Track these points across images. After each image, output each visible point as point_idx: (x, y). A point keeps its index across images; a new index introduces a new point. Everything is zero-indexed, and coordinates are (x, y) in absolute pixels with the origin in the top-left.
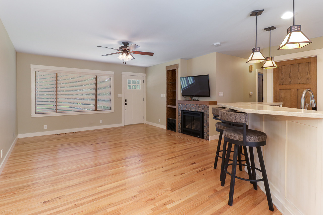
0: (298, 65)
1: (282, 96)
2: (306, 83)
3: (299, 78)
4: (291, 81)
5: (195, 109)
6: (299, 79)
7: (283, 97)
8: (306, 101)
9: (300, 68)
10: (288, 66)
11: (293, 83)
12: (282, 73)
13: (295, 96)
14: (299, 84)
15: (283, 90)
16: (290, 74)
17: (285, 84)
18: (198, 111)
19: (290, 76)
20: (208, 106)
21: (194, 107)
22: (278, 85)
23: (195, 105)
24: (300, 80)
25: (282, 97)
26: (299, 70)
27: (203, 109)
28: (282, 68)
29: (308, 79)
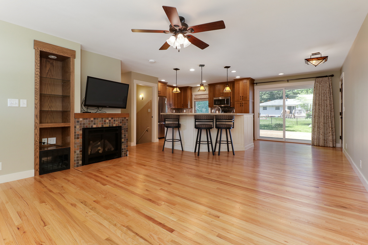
5: (110, 123)
18: (114, 125)
20: (127, 118)
21: (107, 121)
23: (110, 119)
27: (121, 122)
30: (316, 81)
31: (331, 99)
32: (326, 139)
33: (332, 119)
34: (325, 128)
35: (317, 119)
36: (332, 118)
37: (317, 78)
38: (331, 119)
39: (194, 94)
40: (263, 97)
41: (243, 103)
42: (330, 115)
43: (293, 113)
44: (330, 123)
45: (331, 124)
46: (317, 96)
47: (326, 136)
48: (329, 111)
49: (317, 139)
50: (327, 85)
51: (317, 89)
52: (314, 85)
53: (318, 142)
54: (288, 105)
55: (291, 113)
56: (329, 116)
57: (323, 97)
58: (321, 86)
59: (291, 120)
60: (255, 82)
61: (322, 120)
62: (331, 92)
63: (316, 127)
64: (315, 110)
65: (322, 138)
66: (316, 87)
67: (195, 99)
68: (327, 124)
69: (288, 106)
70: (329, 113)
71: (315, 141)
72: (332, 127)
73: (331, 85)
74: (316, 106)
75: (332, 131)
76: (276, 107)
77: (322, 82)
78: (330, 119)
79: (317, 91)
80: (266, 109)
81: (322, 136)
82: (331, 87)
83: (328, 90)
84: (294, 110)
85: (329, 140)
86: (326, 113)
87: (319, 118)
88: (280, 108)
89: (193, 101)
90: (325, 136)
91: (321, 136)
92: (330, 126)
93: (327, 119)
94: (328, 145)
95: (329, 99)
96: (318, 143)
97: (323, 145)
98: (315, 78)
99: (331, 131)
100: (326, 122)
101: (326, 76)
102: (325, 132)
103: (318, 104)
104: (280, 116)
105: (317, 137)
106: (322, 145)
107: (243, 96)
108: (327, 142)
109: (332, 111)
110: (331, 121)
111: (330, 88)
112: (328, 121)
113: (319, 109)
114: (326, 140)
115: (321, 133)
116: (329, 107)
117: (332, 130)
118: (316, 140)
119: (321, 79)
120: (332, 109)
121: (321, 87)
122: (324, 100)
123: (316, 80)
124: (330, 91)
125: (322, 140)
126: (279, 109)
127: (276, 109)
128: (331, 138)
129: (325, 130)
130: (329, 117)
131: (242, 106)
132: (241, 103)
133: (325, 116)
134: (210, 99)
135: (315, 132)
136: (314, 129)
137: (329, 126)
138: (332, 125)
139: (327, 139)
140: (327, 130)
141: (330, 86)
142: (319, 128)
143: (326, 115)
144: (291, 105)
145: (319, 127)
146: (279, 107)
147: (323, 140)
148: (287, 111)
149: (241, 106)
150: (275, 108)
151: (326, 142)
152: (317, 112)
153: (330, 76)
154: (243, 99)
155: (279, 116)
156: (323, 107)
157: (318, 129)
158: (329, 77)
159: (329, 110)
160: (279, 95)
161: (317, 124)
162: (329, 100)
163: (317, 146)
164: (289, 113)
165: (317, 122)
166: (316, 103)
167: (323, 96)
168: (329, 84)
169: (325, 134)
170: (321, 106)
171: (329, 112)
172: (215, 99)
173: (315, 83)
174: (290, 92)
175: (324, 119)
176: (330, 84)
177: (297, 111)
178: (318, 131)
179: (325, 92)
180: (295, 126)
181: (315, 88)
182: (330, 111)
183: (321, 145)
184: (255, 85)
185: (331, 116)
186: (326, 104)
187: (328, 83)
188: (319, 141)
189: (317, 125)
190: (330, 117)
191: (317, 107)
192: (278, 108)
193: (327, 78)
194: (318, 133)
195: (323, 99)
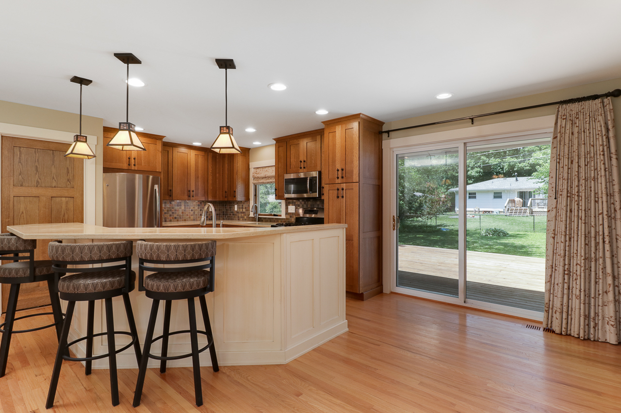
0: (53, 154)
1: (21, 211)
2: (66, 187)
3: (55, 177)
4: (39, 180)
6: (53, 178)
7: (23, 213)
8: (66, 219)
9: (55, 159)
10: (34, 151)
11: (43, 185)
12: (20, 162)
13: (47, 210)
14: (55, 187)
15: (22, 198)
16: (37, 166)
17: (27, 185)
19: (37, 170)
22: (12, 185)
24: (55, 181)
25: (21, 213)
26: (53, 161)
28: (20, 151)
29: (68, 180)
30: (560, 114)
31: (611, 174)
32: (592, 315)
33: (615, 247)
34: (590, 275)
35: (562, 244)
36: (614, 240)
37: (564, 106)
38: (611, 246)
39: (253, 165)
40: (469, 173)
41: (343, 189)
42: (610, 233)
43: (528, 205)
44: (608, 261)
45: (613, 264)
46: (561, 165)
47: (592, 304)
48: (605, 217)
49: (562, 312)
50: (599, 125)
51: (562, 143)
52: (552, 130)
53: (564, 322)
54: (521, 189)
55: (524, 204)
56: (606, 233)
57: (582, 170)
58: (576, 130)
59: (525, 219)
60: (385, 128)
61: (579, 246)
62: (613, 150)
63: (560, 269)
64: (557, 212)
65: (577, 311)
66: (559, 135)
67: (255, 178)
68: (596, 260)
69: (519, 191)
70: (603, 224)
71: (554, 315)
72: (616, 274)
73: (610, 127)
74: (559, 200)
75: (615, 286)
76: (495, 193)
77: (581, 117)
78: (607, 247)
79: (562, 147)
80: (475, 197)
81: (578, 301)
82: (611, 134)
83: (603, 145)
84: (530, 199)
85: (603, 318)
86: (593, 224)
87: (570, 239)
88: (502, 195)
89: (252, 181)
90: (589, 304)
91: (575, 303)
92: (609, 270)
93: (597, 244)
94: (600, 336)
95: (603, 173)
96: (564, 325)
97: (582, 335)
98: (557, 106)
99: (611, 289)
100: (593, 255)
101: (595, 97)
102: (590, 289)
103: (565, 191)
104: (503, 210)
105: (562, 305)
106: (579, 334)
107: (342, 170)
108: (596, 325)
109: (615, 218)
110: (612, 252)
111: (608, 138)
112: (601, 251)
113: (571, 211)
114: (594, 319)
115: (576, 292)
116: (605, 203)
117: (616, 283)
118: (558, 315)
119: (575, 107)
120: (615, 210)
121: (576, 135)
122: (586, 180)
123: (558, 111)
124: (609, 147)
125: (580, 316)
126: (500, 197)
127: (495, 197)
128: (612, 313)
129: (590, 282)
130: (604, 238)
131: (340, 198)
132: (338, 190)
133: (589, 233)
134: (278, 176)
135: (556, 286)
136: (551, 276)
137: (604, 268)
138: (616, 266)
139: (596, 314)
140: (596, 282)
141: (608, 130)
142: (569, 274)
143: (593, 229)
144: (526, 189)
145: (567, 272)
146: (501, 193)
147: (582, 319)
148: (516, 201)
149: (338, 197)
150: (492, 195)
151: (592, 324)
152: (564, 219)
153: (607, 95)
154: (342, 177)
155: (501, 212)
156: (582, 203)
157: (566, 277)
158: (606, 100)
159: (605, 213)
160: (501, 168)
161: (562, 259)
162: (603, 179)
163: (561, 334)
164: (522, 205)
165: (562, 252)
166: (560, 187)
167: (582, 164)
168: (606, 124)
169: (589, 296)
170: (576, 197)
171: (606, 221)
172: (287, 176)
173: (556, 123)
174: (525, 164)
175: (586, 244)
176: (610, 123)
177: (537, 201)
178: (564, 283)
179: (589, 153)
180: (529, 233)
181: (555, 138)
182: (609, 216)
183: (576, 332)
184: (385, 135)
185: (610, 236)
186: (595, 194)
187: (600, 118)
188: (567, 319)
189: (562, 264)
190: (607, 240)
191: (563, 201)
192: (498, 195)
193: (598, 101)
194: (566, 291)
195: (582, 175)
